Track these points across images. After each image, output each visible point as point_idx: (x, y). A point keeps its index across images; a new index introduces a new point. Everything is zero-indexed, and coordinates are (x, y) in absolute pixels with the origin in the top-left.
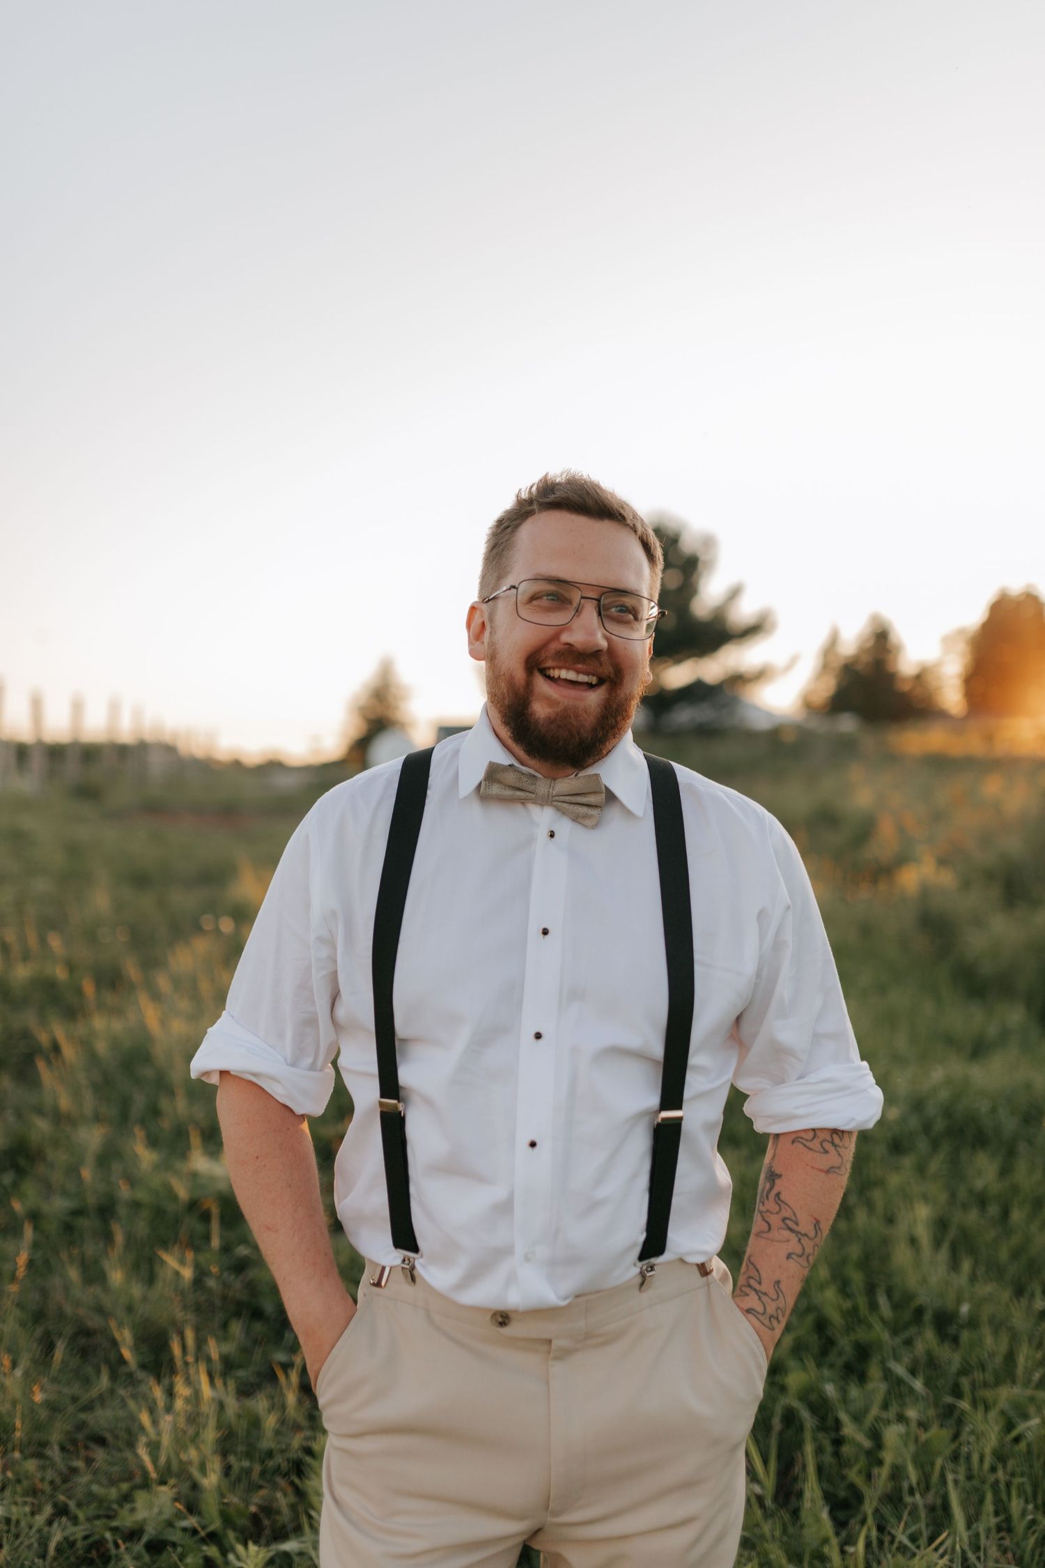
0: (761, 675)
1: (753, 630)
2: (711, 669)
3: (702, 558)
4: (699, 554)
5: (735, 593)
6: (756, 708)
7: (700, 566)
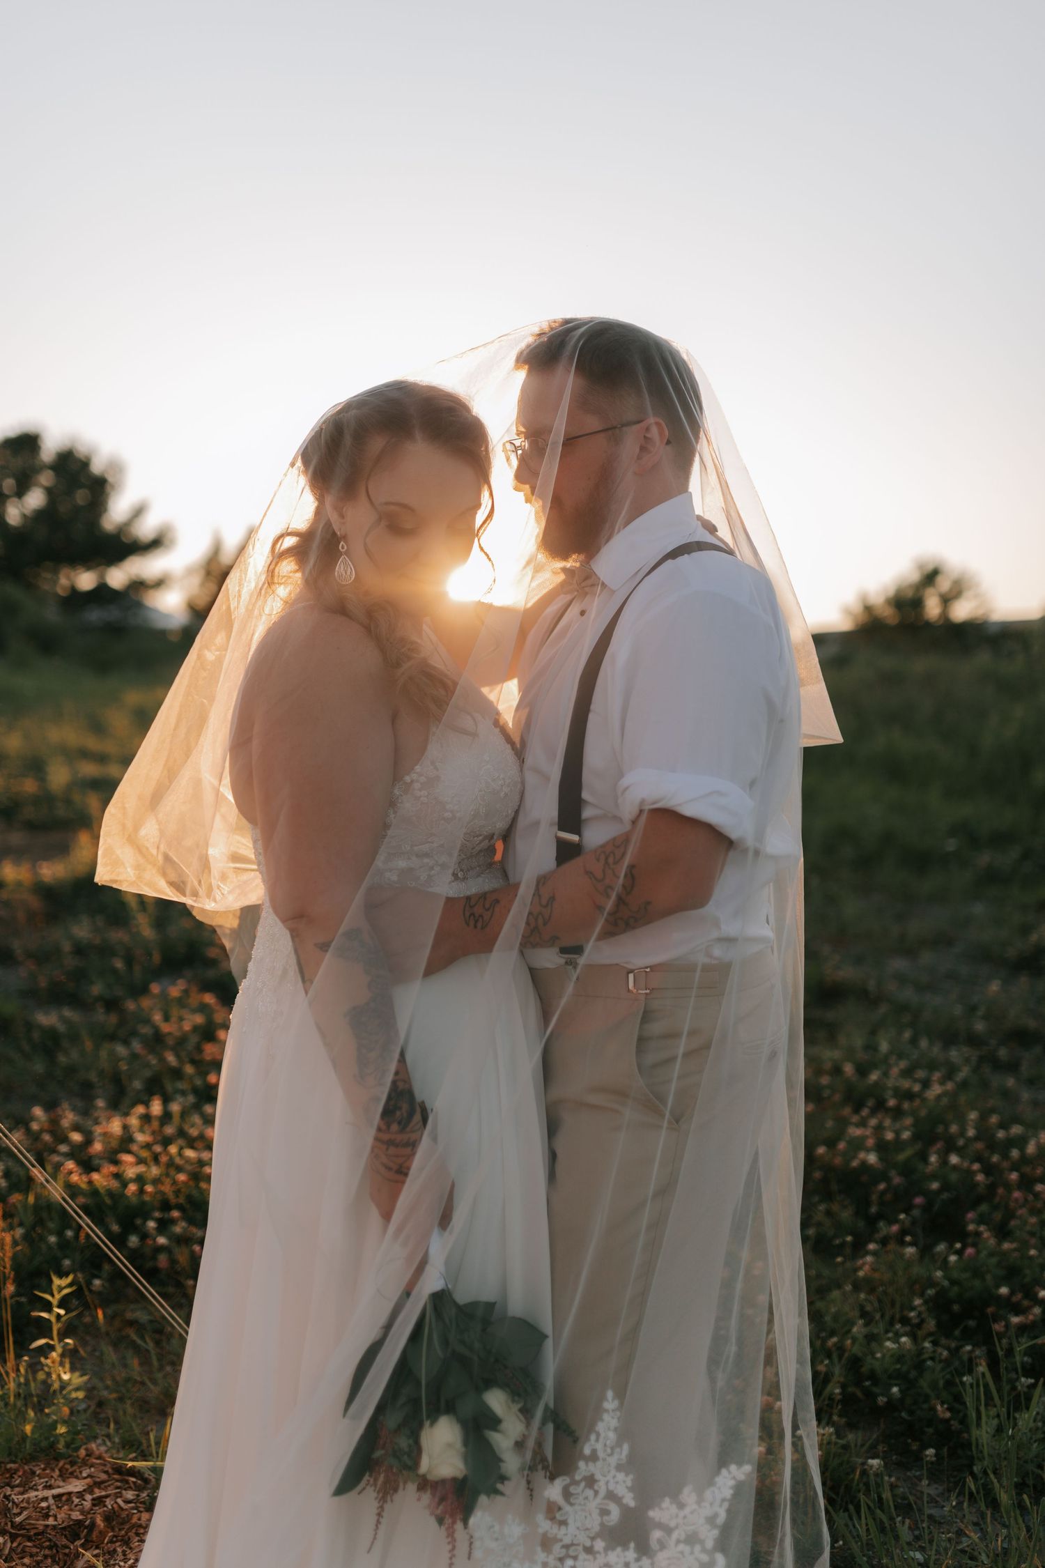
0: (160, 583)
1: (156, 544)
2: (117, 577)
3: (110, 479)
4: (106, 476)
5: (139, 512)
6: (155, 611)
7: (108, 488)
